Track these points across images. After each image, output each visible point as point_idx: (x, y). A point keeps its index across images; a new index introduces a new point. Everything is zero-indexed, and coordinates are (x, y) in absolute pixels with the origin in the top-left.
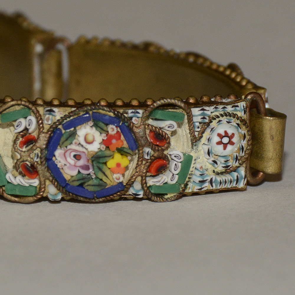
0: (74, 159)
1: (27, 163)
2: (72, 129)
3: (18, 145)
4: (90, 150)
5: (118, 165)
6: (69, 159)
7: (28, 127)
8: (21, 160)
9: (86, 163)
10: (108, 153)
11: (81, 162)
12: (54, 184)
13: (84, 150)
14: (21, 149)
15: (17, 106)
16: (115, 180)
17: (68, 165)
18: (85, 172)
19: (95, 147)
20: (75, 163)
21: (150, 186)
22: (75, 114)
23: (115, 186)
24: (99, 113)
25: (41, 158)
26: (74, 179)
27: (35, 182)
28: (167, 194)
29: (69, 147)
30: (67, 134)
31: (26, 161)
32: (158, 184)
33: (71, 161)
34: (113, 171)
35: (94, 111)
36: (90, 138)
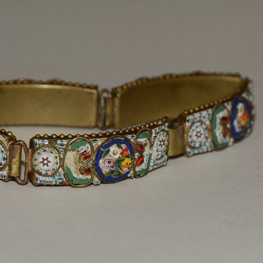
0: (108, 163)
1: (86, 168)
2: (107, 149)
3: (82, 160)
4: (115, 158)
5: (127, 164)
6: (106, 164)
7: (86, 150)
8: (83, 167)
9: (113, 165)
10: (123, 158)
11: (111, 165)
12: (98, 177)
13: (112, 158)
14: (83, 161)
15: (78, 140)
16: (125, 171)
17: (106, 167)
18: (112, 169)
19: (117, 156)
20: (109, 165)
21: (137, 171)
22: (108, 141)
23: (124, 174)
24: (118, 139)
25: (93, 165)
26: (107, 173)
27: (89, 177)
28: (141, 174)
29: (106, 158)
30: (105, 151)
31: (86, 167)
32: (140, 170)
33: (107, 164)
34: (124, 167)
35: (115, 138)
36: (115, 152)
